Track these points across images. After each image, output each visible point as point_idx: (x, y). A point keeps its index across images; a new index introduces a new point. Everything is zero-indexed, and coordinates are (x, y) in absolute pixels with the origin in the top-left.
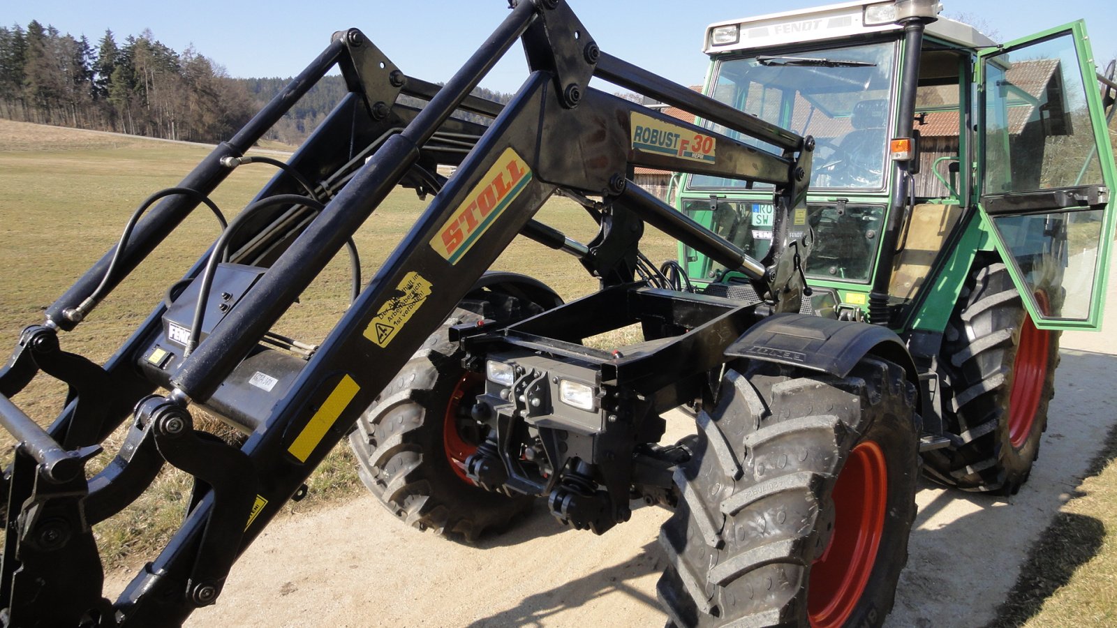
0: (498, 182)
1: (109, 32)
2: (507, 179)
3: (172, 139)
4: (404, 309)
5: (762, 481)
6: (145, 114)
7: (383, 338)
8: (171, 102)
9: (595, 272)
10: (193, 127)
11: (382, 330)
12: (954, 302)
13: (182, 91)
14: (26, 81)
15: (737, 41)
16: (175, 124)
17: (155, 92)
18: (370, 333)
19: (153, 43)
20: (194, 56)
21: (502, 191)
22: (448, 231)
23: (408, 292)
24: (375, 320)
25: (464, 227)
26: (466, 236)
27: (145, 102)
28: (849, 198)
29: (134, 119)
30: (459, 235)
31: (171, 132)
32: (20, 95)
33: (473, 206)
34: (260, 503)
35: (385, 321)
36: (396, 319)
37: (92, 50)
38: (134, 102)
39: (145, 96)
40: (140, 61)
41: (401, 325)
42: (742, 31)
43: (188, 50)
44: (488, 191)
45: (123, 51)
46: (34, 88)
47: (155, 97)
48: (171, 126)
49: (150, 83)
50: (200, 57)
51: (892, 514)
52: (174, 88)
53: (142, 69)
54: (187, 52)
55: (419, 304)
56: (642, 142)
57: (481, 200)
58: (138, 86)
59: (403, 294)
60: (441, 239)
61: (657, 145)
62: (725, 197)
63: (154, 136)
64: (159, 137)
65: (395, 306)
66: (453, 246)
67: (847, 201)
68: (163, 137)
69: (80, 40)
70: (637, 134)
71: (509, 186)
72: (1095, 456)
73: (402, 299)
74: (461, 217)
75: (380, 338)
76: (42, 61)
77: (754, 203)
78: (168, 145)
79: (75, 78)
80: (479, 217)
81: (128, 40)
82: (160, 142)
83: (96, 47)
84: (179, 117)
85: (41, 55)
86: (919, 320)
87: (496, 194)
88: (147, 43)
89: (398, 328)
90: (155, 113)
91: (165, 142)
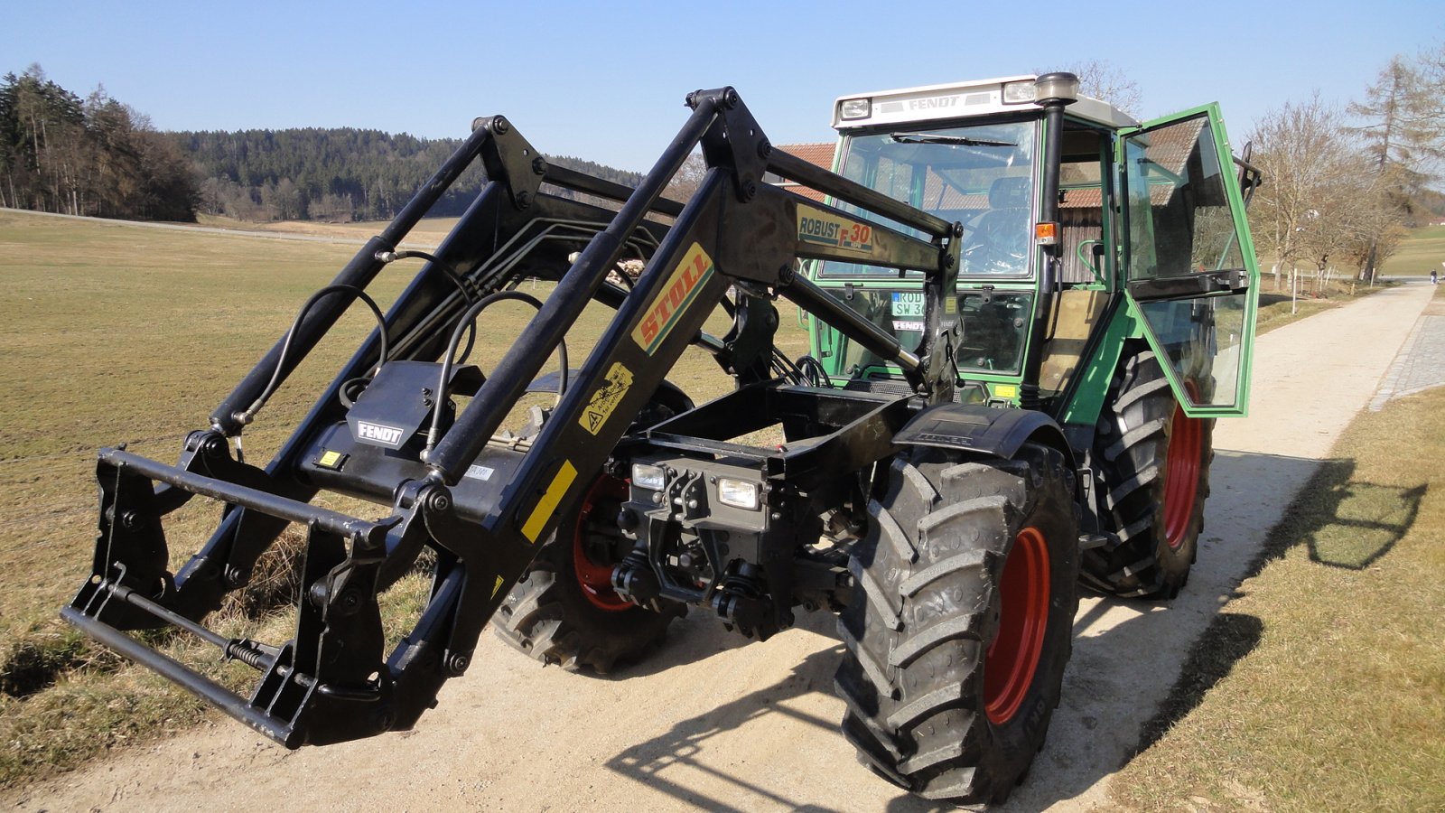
0: (687, 274)
2: (694, 272)
3: (73, 214)
4: (611, 398)
5: (937, 562)
6: (33, 179)
7: (594, 425)
8: (72, 164)
9: (731, 369)
10: (105, 197)
11: (593, 417)
12: (1105, 393)
13: (87, 149)
15: (869, 116)
16: (78, 194)
17: (48, 149)
18: (584, 421)
19: (43, 84)
20: (104, 102)
21: (689, 284)
22: (646, 323)
23: (614, 382)
24: (589, 408)
25: (659, 319)
26: (661, 328)
27: (33, 163)
28: (994, 285)
29: (17, 186)
30: (655, 327)
31: (72, 206)
33: (666, 299)
34: (499, 581)
35: (596, 410)
36: (604, 408)
38: (17, 164)
39: (33, 156)
40: (25, 107)
41: (609, 414)
42: (874, 105)
43: (95, 94)
44: (679, 285)
47: (47, 157)
48: (71, 195)
49: (40, 137)
50: (113, 103)
51: (1056, 604)
52: (76, 146)
53: (28, 119)
54: (95, 96)
55: (623, 393)
56: (807, 233)
57: (673, 293)
58: (22, 142)
59: (610, 383)
60: (640, 331)
61: (820, 235)
62: (862, 285)
63: (47, 211)
64: (54, 211)
65: (604, 395)
66: (651, 337)
67: (993, 288)
68: (61, 212)
70: (803, 226)
71: (695, 278)
72: (1254, 558)
73: (609, 389)
74: (656, 310)
75: (592, 426)
77: (894, 292)
78: (69, 223)
80: (671, 310)
81: (7, 79)
82: (57, 219)
84: (83, 184)
86: (1070, 413)
87: (685, 288)
88: (35, 84)
89: (606, 416)
90: (47, 178)
91: (63, 218)
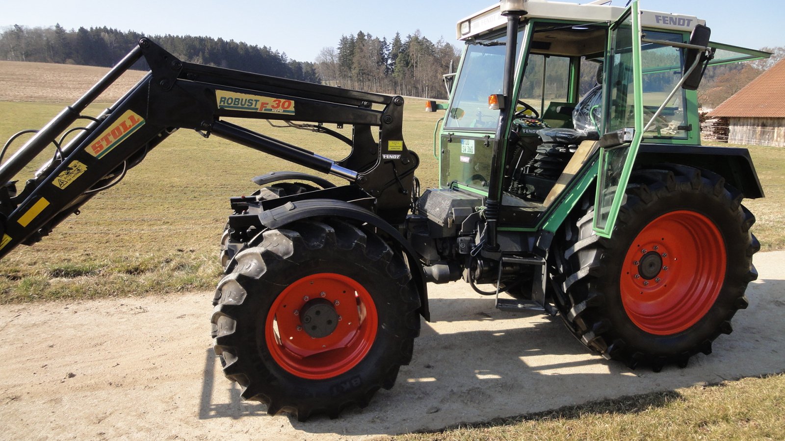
0: (123, 124)
1: (398, 34)
2: (129, 123)
3: (425, 97)
4: (73, 175)
6: (413, 83)
7: (62, 185)
8: (427, 74)
10: (439, 89)
11: (61, 182)
12: (568, 212)
13: (434, 67)
14: (353, 67)
15: (469, 32)
16: (428, 88)
17: (419, 68)
18: (56, 183)
19: (420, 38)
20: (444, 44)
21: (125, 128)
22: (95, 144)
23: (74, 168)
24: (58, 178)
25: (104, 144)
26: (105, 147)
27: (413, 75)
29: (406, 86)
30: (101, 147)
31: (425, 93)
32: (350, 75)
33: (109, 134)
35: (63, 178)
36: (68, 178)
37: (388, 46)
38: (407, 75)
39: (413, 72)
40: (413, 50)
41: (71, 181)
42: (472, 24)
43: (439, 41)
45: (404, 44)
46: (356, 71)
47: (418, 73)
48: (426, 88)
49: (416, 63)
50: (448, 44)
52: (429, 66)
53: (413, 55)
54: (439, 42)
55: (80, 174)
56: (226, 104)
58: (410, 65)
59: (72, 169)
60: (91, 148)
61: (240, 105)
62: (453, 134)
63: (416, 96)
64: (418, 96)
65: (68, 173)
66: (98, 151)
68: (421, 97)
69: (382, 40)
70: (221, 101)
71: (130, 126)
73: (71, 171)
74: (102, 139)
75: (60, 185)
76: (362, 54)
78: (422, 101)
79: (378, 63)
81: (408, 37)
82: (414, 99)
83: (390, 43)
84: (431, 83)
85: (362, 51)
86: (548, 223)
87: (123, 130)
88: (417, 38)
89: (70, 183)
90: (417, 81)
91: (421, 100)
